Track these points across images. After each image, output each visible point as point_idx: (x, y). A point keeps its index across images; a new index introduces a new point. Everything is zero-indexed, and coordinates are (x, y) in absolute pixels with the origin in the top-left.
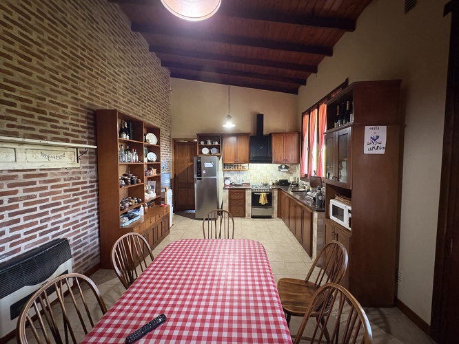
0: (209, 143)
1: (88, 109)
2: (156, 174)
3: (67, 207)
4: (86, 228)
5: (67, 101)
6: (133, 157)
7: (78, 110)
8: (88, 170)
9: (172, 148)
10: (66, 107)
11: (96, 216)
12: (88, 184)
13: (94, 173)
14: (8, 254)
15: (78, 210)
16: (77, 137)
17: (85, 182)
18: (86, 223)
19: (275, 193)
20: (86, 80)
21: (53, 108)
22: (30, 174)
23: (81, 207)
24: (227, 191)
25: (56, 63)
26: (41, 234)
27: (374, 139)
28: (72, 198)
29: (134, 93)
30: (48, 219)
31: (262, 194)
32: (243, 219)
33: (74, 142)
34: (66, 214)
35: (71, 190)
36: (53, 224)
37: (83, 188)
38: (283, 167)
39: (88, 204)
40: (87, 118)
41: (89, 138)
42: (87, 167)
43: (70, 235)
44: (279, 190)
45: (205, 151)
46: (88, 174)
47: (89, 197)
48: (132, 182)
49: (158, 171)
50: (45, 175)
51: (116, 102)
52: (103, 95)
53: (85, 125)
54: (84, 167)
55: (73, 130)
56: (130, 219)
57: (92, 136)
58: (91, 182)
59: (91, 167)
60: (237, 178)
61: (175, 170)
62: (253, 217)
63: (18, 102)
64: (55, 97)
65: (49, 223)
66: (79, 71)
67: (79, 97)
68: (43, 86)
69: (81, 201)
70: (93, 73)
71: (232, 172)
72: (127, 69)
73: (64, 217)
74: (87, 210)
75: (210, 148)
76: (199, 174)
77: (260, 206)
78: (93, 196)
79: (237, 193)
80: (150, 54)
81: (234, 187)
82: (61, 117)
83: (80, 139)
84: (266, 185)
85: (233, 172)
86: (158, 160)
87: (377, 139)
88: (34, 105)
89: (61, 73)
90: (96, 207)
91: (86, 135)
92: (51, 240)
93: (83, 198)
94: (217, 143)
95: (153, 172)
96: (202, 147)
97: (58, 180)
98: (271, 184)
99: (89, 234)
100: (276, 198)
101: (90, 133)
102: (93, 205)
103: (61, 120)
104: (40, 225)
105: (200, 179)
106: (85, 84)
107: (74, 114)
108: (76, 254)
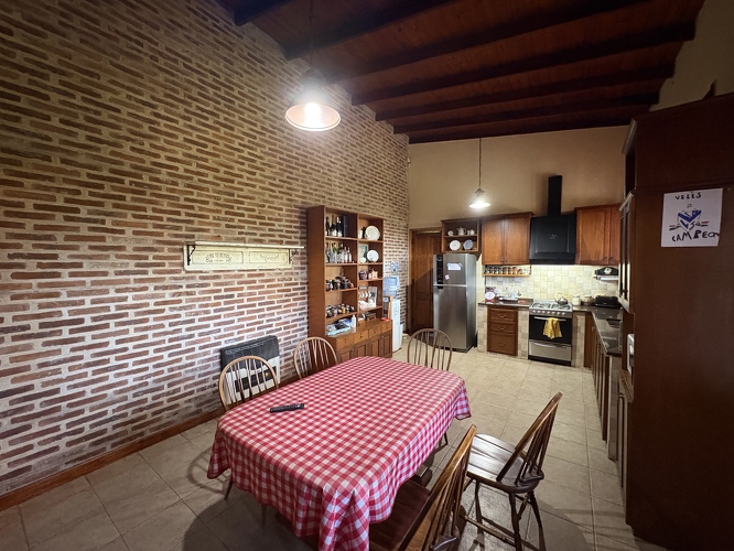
0: (461, 233)
1: (301, 208)
2: (376, 278)
3: (280, 307)
4: (296, 331)
5: (282, 204)
6: (345, 257)
7: (292, 211)
8: (299, 271)
9: (409, 243)
10: (281, 209)
11: (306, 321)
12: (299, 286)
13: (305, 275)
14: (236, 340)
15: (289, 311)
16: (290, 237)
17: (296, 284)
18: (296, 325)
19: (581, 321)
20: (300, 179)
21: (271, 213)
22: (253, 273)
23: (292, 308)
24: (486, 309)
25: (274, 170)
26: (259, 328)
27: (687, 218)
28: (284, 298)
29: (353, 179)
30: (264, 316)
31: (550, 319)
32: (512, 358)
33: (288, 243)
34: (278, 313)
35: (283, 291)
36: (268, 321)
37: (294, 289)
38: (607, 271)
39: (298, 307)
40: (300, 217)
41: (301, 238)
42: (299, 268)
43: (281, 334)
44: (589, 315)
45: (455, 245)
46: (300, 276)
47: (299, 299)
48: (342, 286)
49: (380, 275)
50: (262, 275)
51: (331, 194)
52: (316, 190)
53: (298, 225)
54: (295, 268)
55: (287, 232)
56: (338, 328)
57: (305, 235)
58: (302, 284)
59: (302, 269)
60: (507, 290)
61: (412, 274)
62: (531, 358)
63: (246, 213)
64: (273, 202)
65: (264, 319)
66: (294, 171)
67: (293, 198)
68: (264, 195)
69: (292, 302)
70: (308, 170)
71: (499, 279)
72: (345, 153)
73: (276, 316)
74: (297, 313)
75: (462, 240)
76: (441, 279)
77: (546, 339)
78: (304, 298)
79: (503, 315)
80: (378, 123)
81: (501, 303)
82: (277, 220)
83: (293, 240)
84: (565, 304)
85: (501, 279)
86: (380, 260)
87: (694, 217)
88: (256, 213)
89: (278, 177)
90: (306, 310)
91: (298, 235)
92: (265, 335)
93: (294, 300)
94: (472, 233)
95: (374, 276)
96: (450, 240)
97: (273, 280)
98: (576, 302)
99: (298, 337)
100: (583, 330)
101: (302, 233)
102: (303, 308)
103: (277, 223)
104: (257, 320)
105: (442, 288)
106: (300, 183)
107: (288, 216)
108: (286, 355)
